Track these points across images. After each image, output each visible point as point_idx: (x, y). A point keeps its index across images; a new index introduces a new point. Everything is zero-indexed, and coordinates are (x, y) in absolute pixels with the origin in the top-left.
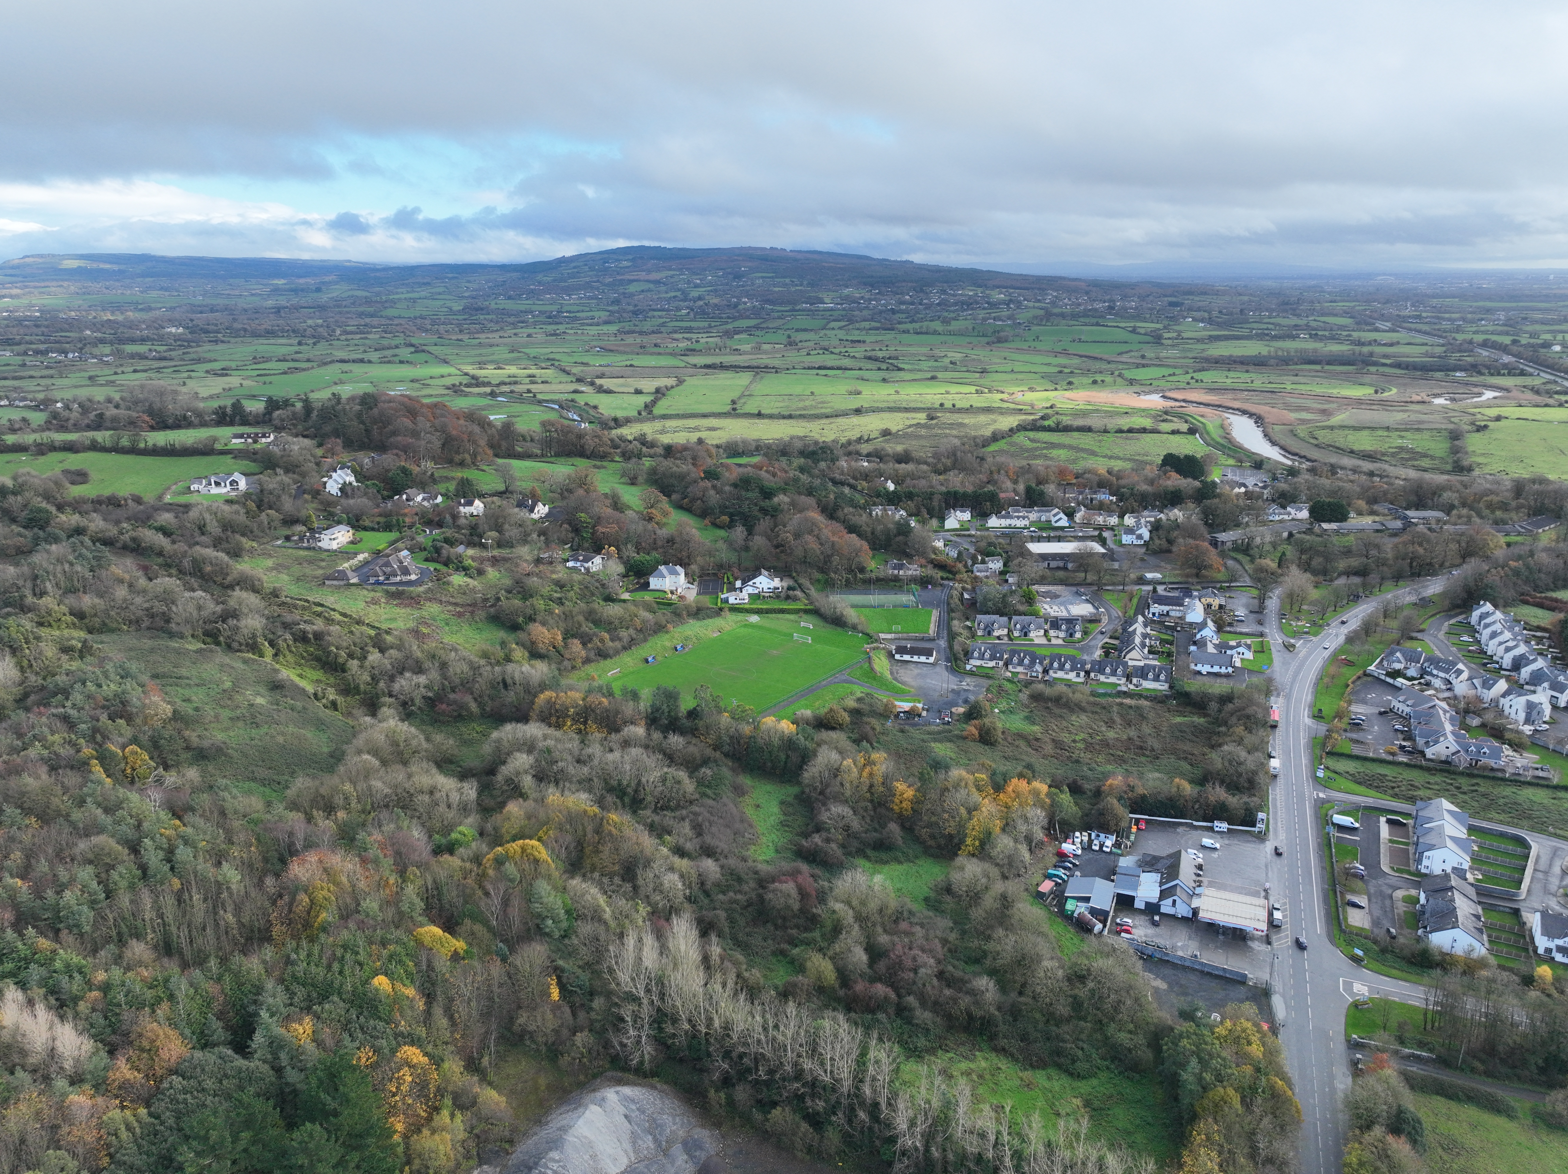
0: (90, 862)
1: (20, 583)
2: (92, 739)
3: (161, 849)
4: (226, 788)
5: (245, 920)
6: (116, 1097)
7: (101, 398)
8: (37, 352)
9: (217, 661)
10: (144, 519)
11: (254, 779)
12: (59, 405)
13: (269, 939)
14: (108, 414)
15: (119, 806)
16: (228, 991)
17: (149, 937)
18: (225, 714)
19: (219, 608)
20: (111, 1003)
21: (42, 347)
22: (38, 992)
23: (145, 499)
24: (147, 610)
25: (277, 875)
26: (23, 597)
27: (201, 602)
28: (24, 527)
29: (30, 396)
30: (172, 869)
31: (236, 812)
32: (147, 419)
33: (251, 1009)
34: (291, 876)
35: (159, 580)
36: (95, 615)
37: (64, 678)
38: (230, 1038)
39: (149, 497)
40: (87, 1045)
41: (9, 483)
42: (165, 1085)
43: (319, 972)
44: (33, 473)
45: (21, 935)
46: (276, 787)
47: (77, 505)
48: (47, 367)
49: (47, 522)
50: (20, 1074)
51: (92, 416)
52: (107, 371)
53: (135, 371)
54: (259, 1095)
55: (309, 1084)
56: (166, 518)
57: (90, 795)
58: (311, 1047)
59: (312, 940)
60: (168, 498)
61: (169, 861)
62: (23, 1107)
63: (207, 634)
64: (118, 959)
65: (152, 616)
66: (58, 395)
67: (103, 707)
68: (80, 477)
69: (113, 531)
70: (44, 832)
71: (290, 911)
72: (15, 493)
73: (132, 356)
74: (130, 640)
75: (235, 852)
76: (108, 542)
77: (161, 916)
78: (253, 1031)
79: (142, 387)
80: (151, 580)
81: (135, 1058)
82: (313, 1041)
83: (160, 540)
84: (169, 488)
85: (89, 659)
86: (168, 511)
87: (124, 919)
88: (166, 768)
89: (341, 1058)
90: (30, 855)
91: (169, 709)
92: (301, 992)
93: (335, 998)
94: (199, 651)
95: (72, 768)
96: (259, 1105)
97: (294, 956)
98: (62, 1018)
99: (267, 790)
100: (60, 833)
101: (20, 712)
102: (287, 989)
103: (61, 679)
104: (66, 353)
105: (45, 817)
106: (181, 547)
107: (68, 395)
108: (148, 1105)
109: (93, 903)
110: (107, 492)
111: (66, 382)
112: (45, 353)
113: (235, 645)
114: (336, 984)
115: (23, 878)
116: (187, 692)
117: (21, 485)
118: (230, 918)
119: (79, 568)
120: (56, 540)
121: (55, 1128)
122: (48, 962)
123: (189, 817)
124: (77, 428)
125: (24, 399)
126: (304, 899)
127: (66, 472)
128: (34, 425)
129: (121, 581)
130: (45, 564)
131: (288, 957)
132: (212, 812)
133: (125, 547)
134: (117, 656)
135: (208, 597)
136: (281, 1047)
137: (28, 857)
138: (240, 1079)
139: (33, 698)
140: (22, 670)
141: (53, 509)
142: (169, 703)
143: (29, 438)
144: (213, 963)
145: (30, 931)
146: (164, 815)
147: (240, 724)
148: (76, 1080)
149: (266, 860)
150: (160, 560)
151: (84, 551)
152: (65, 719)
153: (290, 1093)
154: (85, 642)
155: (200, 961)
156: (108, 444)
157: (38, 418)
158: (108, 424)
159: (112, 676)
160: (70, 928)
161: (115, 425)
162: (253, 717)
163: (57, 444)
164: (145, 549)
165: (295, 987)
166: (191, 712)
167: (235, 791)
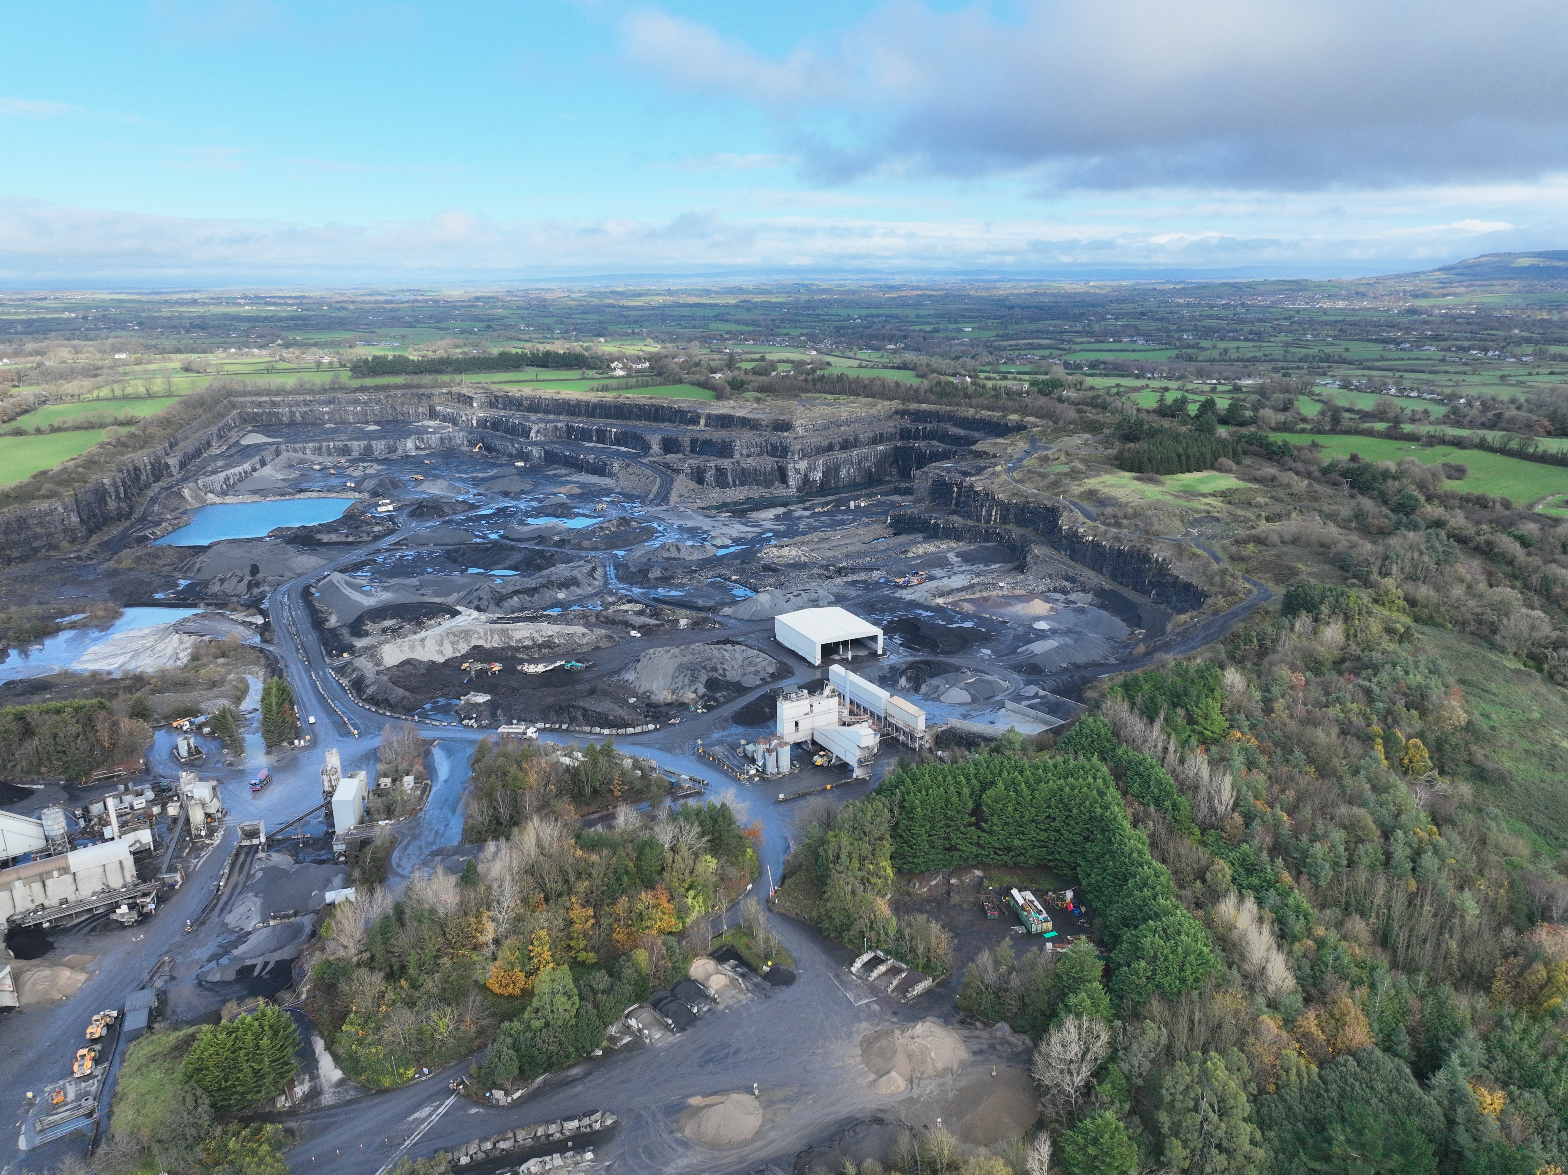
0: (1345, 828)
1: (1372, 560)
2: (1383, 719)
3: (1410, 846)
4: (1495, 818)
5: (1469, 956)
6: (1298, 1041)
7: (1505, 398)
8: (1460, 349)
9: (1533, 687)
10: (1505, 525)
11: (1529, 823)
12: (1462, 401)
13: (1487, 990)
14: (1507, 414)
15: (1386, 789)
16: (1427, 1013)
17: (1372, 920)
18: (1522, 744)
19: (1554, 634)
20: (1320, 959)
21: (1466, 344)
22: (1268, 915)
23: (1514, 505)
24: (1477, 615)
25: (1519, 931)
26: (1369, 573)
27: (1537, 623)
28: (1393, 511)
29: (1439, 390)
30: (1414, 870)
31: (1497, 846)
32: (1546, 423)
33: (1445, 1045)
34: (1535, 940)
35: (1499, 589)
36: (1426, 606)
37: (1379, 655)
38: (1414, 1058)
39: (1519, 504)
40: (1290, 983)
41: (1393, 467)
42: (1340, 1059)
43: (1533, 1057)
44: (1417, 461)
45: (1272, 861)
46: (1552, 842)
47: (1445, 500)
48: (1464, 364)
49: (1413, 511)
50: (1235, 971)
51: (1490, 415)
52: (1522, 371)
53: (1551, 373)
54: (1423, 1131)
55: (1478, 1157)
56: (1530, 528)
57: (1366, 769)
58: (1494, 1124)
59: (1534, 1017)
60: (1540, 508)
61: (1414, 861)
62: (1228, 998)
63: (1531, 656)
64: (1339, 925)
65: (1480, 623)
66: (1465, 391)
67: (1404, 694)
68: (1458, 472)
69: (1470, 530)
70: (1318, 783)
71: (1521, 974)
72: (1395, 478)
73: (1554, 357)
74: (1450, 639)
75: (1482, 884)
76: (1462, 540)
77: (1389, 908)
78: (1439, 1067)
79: (1553, 390)
80: (1491, 586)
81: (1323, 1018)
82: (1499, 1119)
83: (1516, 549)
84: (1544, 498)
85: (1406, 645)
86: (1534, 521)
87: (1355, 892)
88: (1442, 773)
89: (1524, 1158)
90: (1301, 798)
91: (1463, 718)
92: (1502, 1063)
93: (1539, 1093)
94: (1517, 672)
95: (1359, 738)
96: (1419, 1140)
97: (1507, 1022)
98: (1279, 947)
99: (1540, 840)
100: (1329, 790)
101: (1334, 673)
102: (1488, 1050)
103: (1376, 656)
104: (1486, 350)
105: (1323, 771)
106: (1536, 561)
107: (1474, 392)
108: (1320, 1067)
109: (1335, 864)
110: (1477, 491)
111: (1477, 379)
112: (1465, 350)
113: (1559, 678)
114: (1547, 1080)
115: (1290, 814)
116: (1488, 708)
117: (1402, 472)
118: (1454, 945)
119: (1426, 559)
120: (1415, 527)
121: (1244, 1032)
122: (1284, 894)
123: (1447, 829)
124: (1472, 425)
125: (1433, 392)
126: (1541, 972)
127: (1446, 466)
128: (1432, 418)
129: (1462, 581)
130: (1398, 548)
131: (1501, 1019)
132: (1472, 836)
133: (1477, 549)
134: (1433, 651)
135: (1547, 619)
136: (1462, 1103)
137: (1299, 799)
138: (1410, 1103)
139: (1348, 664)
140: (1348, 637)
141: (1422, 499)
142: (1466, 712)
143: (1424, 429)
144: (1421, 978)
145: (1280, 861)
146: (1423, 816)
147: (1534, 760)
148: (1273, 1005)
149: (1512, 909)
150: (1508, 569)
151: (1437, 544)
152: (1368, 692)
153: (1455, 1152)
154: (1408, 628)
155: (1411, 969)
156: (1497, 444)
157: (1438, 411)
158: (1504, 425)
159: (1422, 668)
160: (1309, 875)
161: (1511, 426)
162: (1553, 758)
163: (1447, 438)
164: (1497, 555)
165: (1497, 1052)
166: (1485, 728)
167: (1503, 824)
